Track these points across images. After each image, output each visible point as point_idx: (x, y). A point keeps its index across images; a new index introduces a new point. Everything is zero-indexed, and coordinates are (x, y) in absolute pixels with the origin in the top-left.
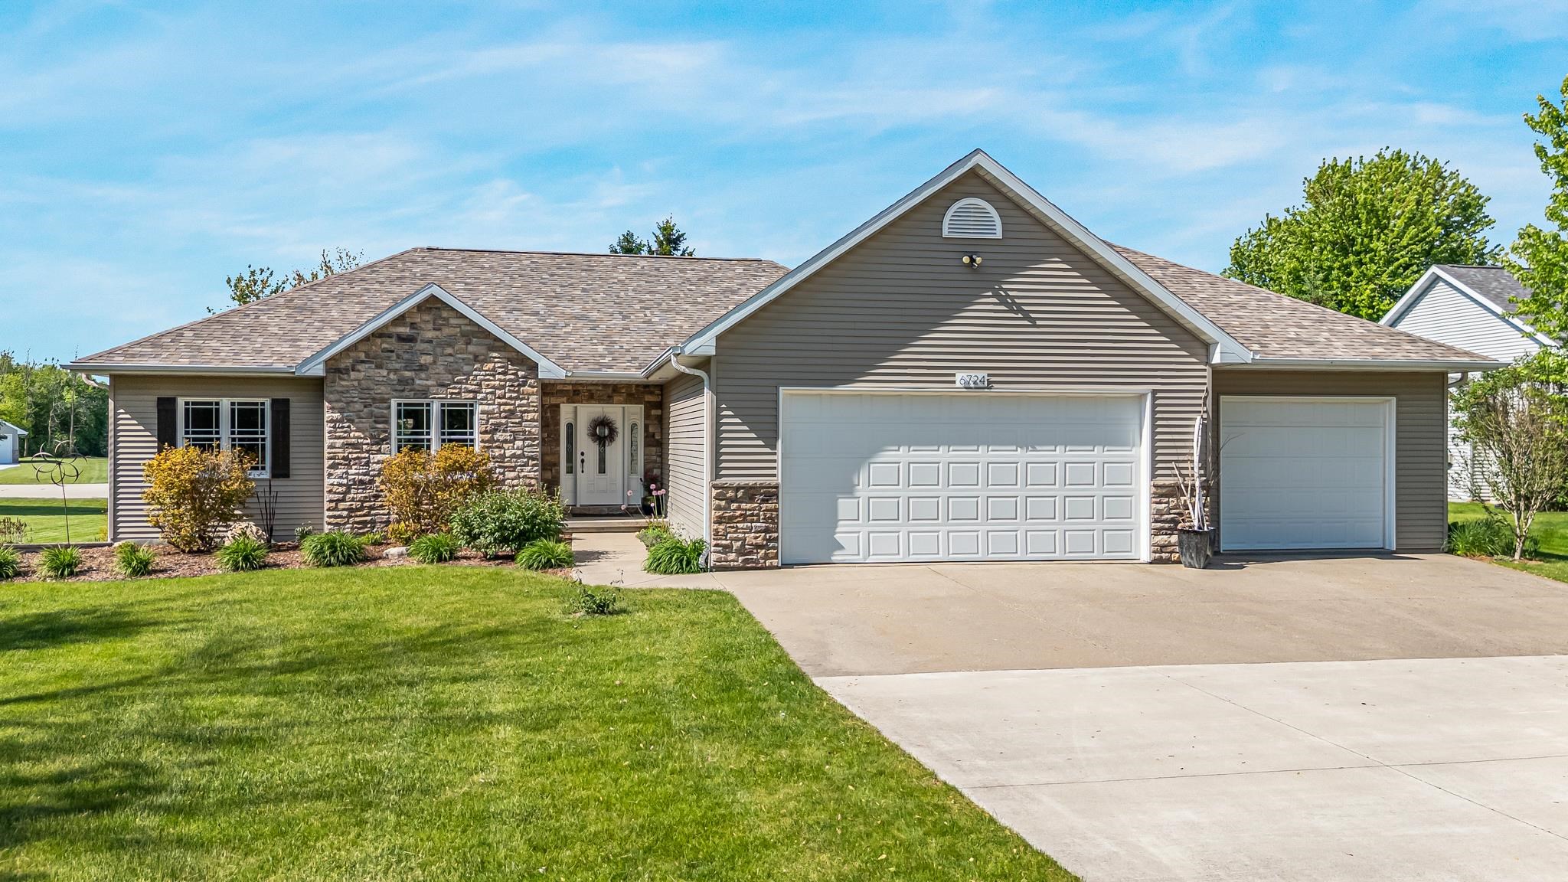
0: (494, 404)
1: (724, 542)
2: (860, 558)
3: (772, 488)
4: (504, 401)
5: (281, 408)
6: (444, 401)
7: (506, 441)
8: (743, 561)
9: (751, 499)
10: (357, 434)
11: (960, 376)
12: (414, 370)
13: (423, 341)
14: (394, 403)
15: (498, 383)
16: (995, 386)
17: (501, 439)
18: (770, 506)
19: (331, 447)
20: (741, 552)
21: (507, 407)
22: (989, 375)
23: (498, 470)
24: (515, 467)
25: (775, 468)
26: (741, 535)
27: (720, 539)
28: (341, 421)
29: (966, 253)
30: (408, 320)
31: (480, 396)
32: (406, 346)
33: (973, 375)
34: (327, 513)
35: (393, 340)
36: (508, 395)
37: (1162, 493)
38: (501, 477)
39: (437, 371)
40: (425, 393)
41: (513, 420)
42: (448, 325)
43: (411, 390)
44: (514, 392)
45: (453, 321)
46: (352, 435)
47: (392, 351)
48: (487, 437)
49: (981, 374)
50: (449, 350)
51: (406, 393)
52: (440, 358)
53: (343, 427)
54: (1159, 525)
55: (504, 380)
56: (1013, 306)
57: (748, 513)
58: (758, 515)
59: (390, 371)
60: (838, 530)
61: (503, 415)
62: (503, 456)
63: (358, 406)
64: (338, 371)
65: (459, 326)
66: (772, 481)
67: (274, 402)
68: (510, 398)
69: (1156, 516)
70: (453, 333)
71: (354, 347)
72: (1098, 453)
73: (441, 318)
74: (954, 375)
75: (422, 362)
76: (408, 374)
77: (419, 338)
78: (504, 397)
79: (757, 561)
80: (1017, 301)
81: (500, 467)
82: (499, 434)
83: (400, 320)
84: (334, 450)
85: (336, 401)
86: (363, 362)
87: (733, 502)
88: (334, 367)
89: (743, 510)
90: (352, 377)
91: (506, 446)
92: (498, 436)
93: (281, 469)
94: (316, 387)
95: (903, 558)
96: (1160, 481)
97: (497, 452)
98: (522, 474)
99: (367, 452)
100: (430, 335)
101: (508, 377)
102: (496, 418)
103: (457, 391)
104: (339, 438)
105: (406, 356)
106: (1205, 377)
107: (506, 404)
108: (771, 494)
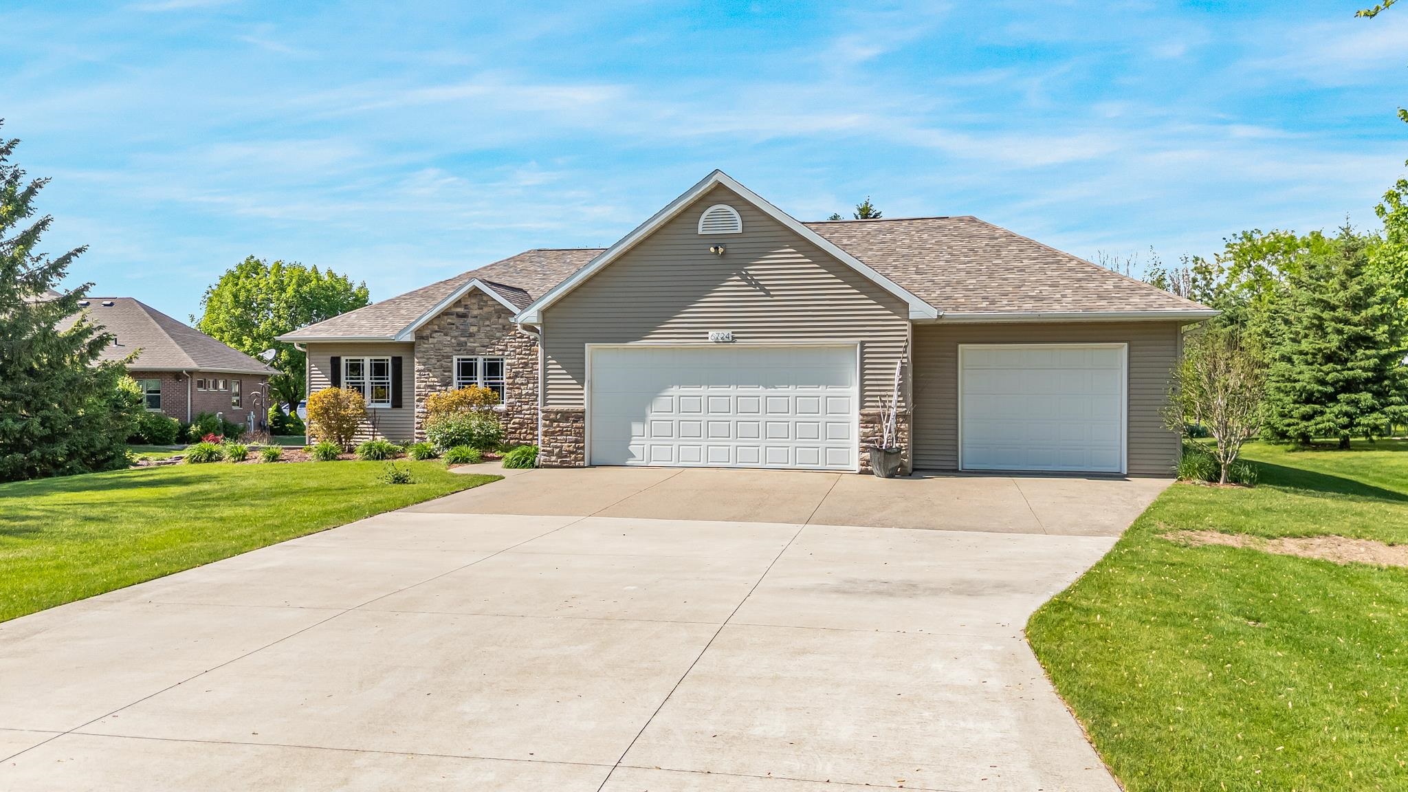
0: (515, 359)
1: (548, 449)
2: (644, 463)
3: (580, 413)
4: (521, 356)
5: (397, 362)
6: (485, 357)
7: (522, 384)
8: (561, 461)
9: (567, 420)
10: (433, 379)
11: (712, 334)
12: (467, 337)
13: (472, 317)
14: (455, 359)
15: (517, 344)
16: (738, 340)
17: (519, 382)
18: (579, 425)
19: (418, 388)
20: (559, 455)
21: (523, 361)
22: (733, 333)
23: (518, 404)
24: (528, 402)
25: (582, 399)
26: (559, 444)
27: (546, 447)
28: (424, 371)
29: (712, 245)
30: (463, 303)
31: (506, 353)
32: (462, 320)
33: (720, 333)
34: (416, 431)
35: (454, 317)
36: (523, 352)
37: (869, 420)
38: (519, 408)
39: (480, 336)
40: (473, 352)
41: (527, 370)
42: (486, 306)
43: (465, 350)
44: (527, 350)
45: (489, 303)
46: (430, 379)
47: (453, 324)
48: (511, 381)
49: (727, 332)
50: (487, 323)
51: (462, 352)
52: (482, 328)
53: (425, 375)
54: (865, 444)
55: (521, 342)
56: (752, 282)
57: (565, 429)
58: (570, 431)
59: (452, 337)
60: (632, 443)
61: (521, 366)
62: (520, 394)
63: (434, 361)
64: (422, 338)
65: (494, 306)
66: (580, 408)
67: (394, 359)
68: (525, 354)
69: (863, 438)
70: (490, 311)
71: (430, 322)
72: (822, 391)
73: (482, 301)
74: (707, 333)
75: (471, 331)
76: (463, 339)
77: (470, 315)
78: (521, 354)
79: (569, 462)
80: (755, 278)
81: (519, 402)
82: (518, 379)
83: (458, 303)
84: (420, 390)
85: (421, 358)
86: (436, 332)
87: (555, 422)
88: (420, 335)
89: (561, 427)
90: (430, 342)
91: (522, 387)
92: (518, 380)
93: (397, 403)
94: (410, 347)
95: (674, 464)
96: (866, 411)
97: (517, 391)
98: (533, 407)
99: (439, 391)
100: (476, 312)
101: (523, 340)
102: (516, 368)
103: (492, 350)
104: (423, 382)
105: (462, 327)
106: (905, 330)
107: (522, 358)
108: (580, 416)
